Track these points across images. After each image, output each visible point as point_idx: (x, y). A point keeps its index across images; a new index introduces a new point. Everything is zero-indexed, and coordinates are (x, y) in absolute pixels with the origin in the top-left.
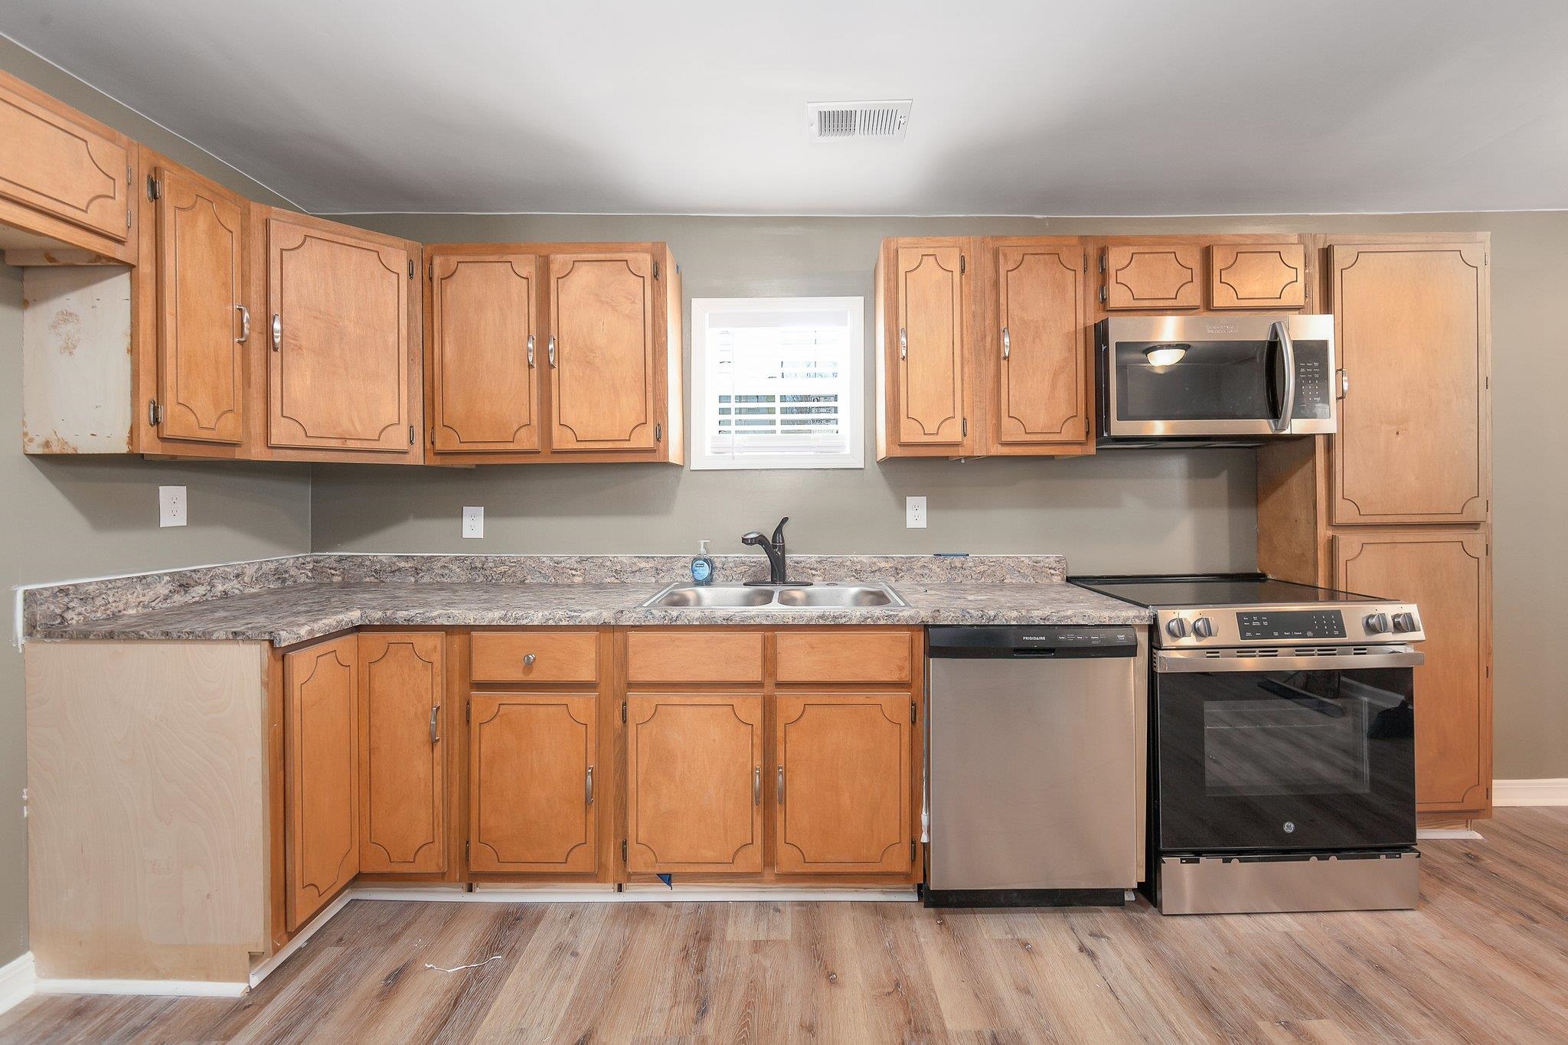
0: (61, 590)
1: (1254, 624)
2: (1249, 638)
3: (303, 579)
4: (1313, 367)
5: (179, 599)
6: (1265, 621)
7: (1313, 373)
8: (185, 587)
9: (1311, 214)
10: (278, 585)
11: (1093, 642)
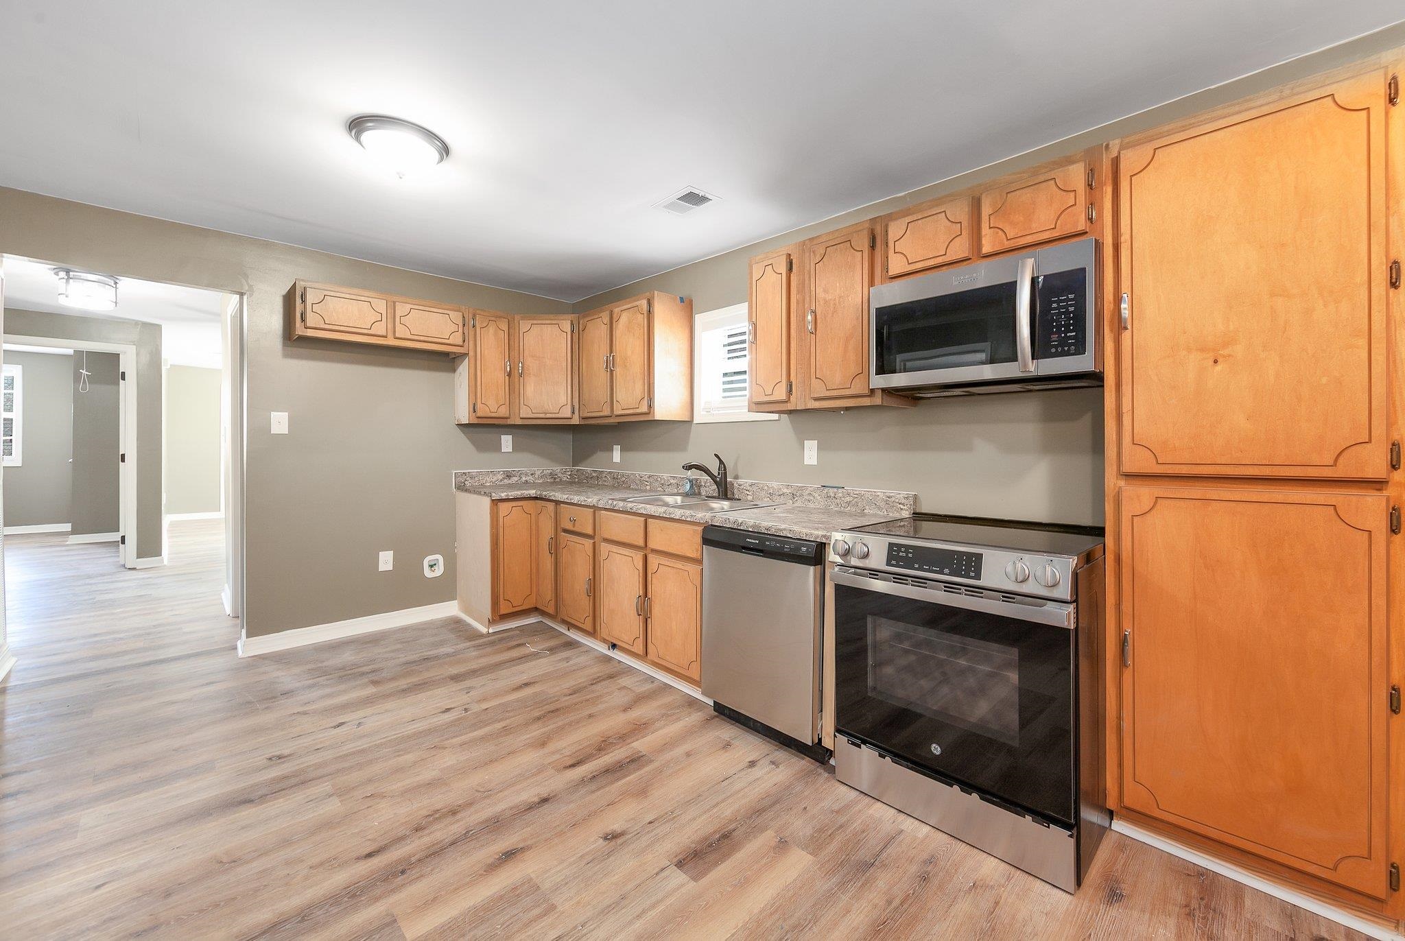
0: (464, 473)
1: (901, 554)
2: (893, 565)
3: (565, 479)
4: (1069, 300)
5: (507, 482)
6: (911, 553)
7: (1066, 307)
8: (509, 477)
9: (1213, 87)
10: (552, 480)
11: (786, 550)
